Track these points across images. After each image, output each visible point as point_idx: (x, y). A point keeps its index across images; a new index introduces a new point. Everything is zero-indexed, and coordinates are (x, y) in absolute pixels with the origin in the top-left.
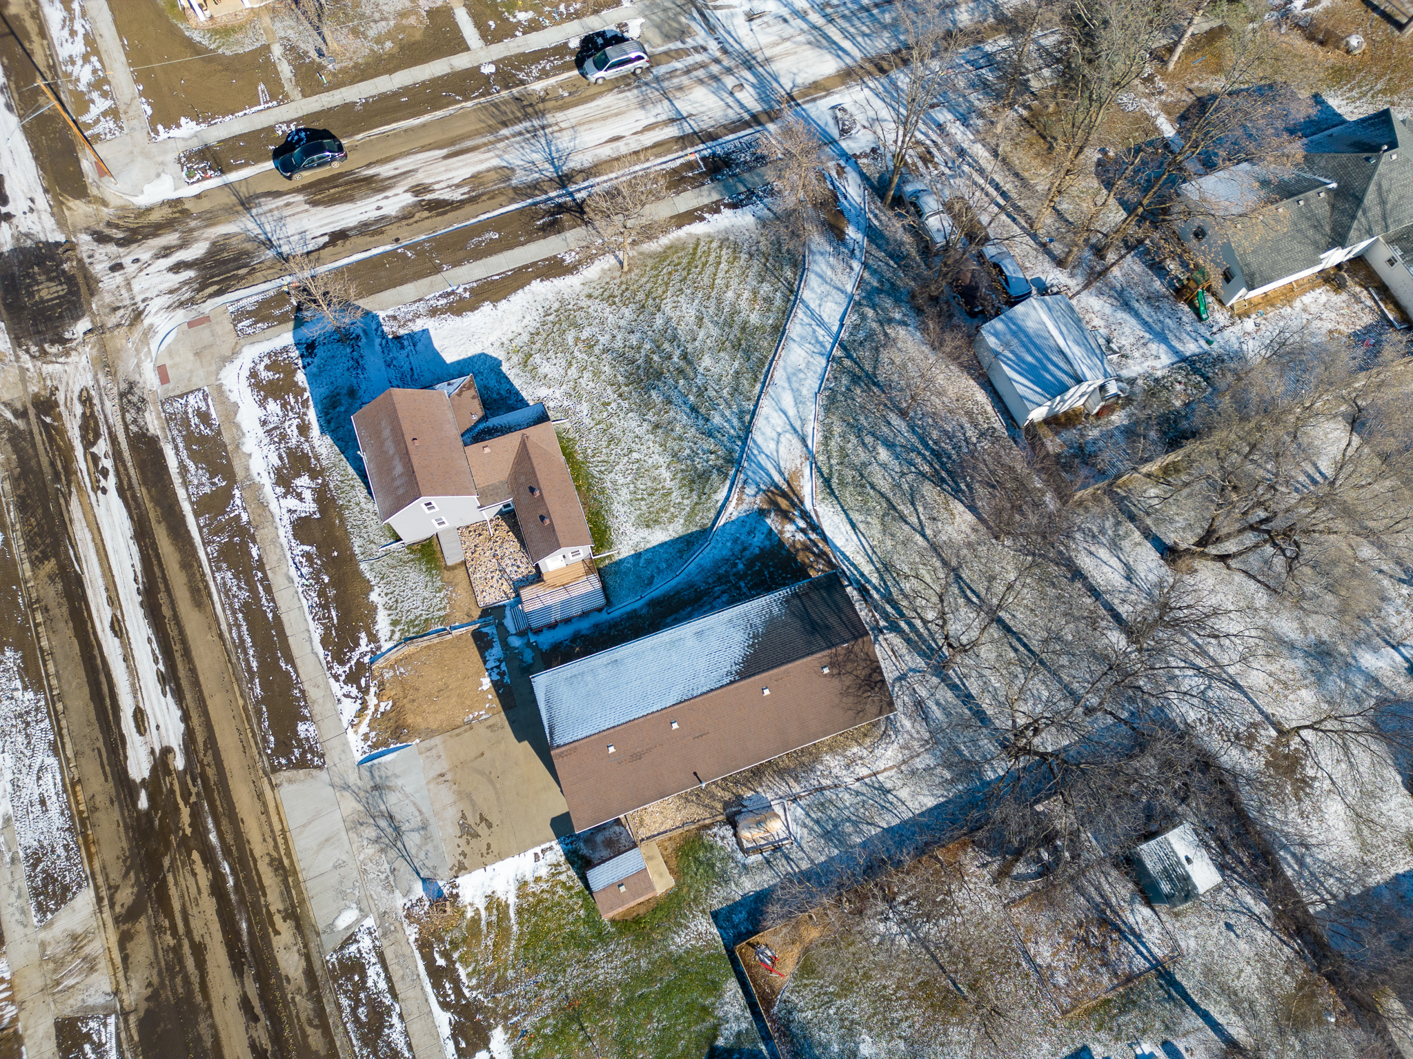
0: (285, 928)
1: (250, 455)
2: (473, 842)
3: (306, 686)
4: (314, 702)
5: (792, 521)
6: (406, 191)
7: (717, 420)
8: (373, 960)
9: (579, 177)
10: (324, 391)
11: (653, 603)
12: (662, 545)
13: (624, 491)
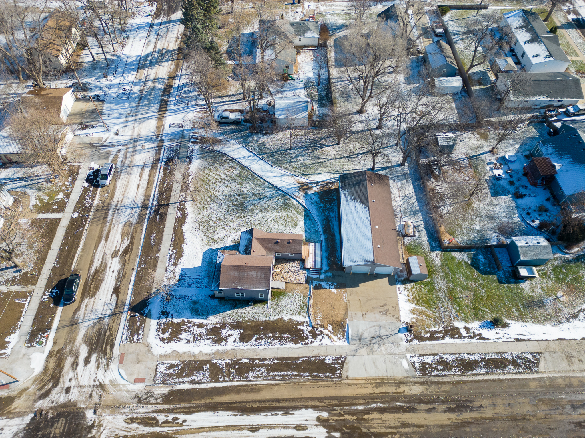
0: (403, 388)
1: (200, 351)
2: (390, 311)
3: (311, 355)
4: (319, 354)
5: (312, 187)
6: (112, 260)
7: (267, 194)
8: (422, 358)
9: (146, 202)
10: (188, 313)
11: (325, 232)
12: (305, 223)
13: (281, 228)
